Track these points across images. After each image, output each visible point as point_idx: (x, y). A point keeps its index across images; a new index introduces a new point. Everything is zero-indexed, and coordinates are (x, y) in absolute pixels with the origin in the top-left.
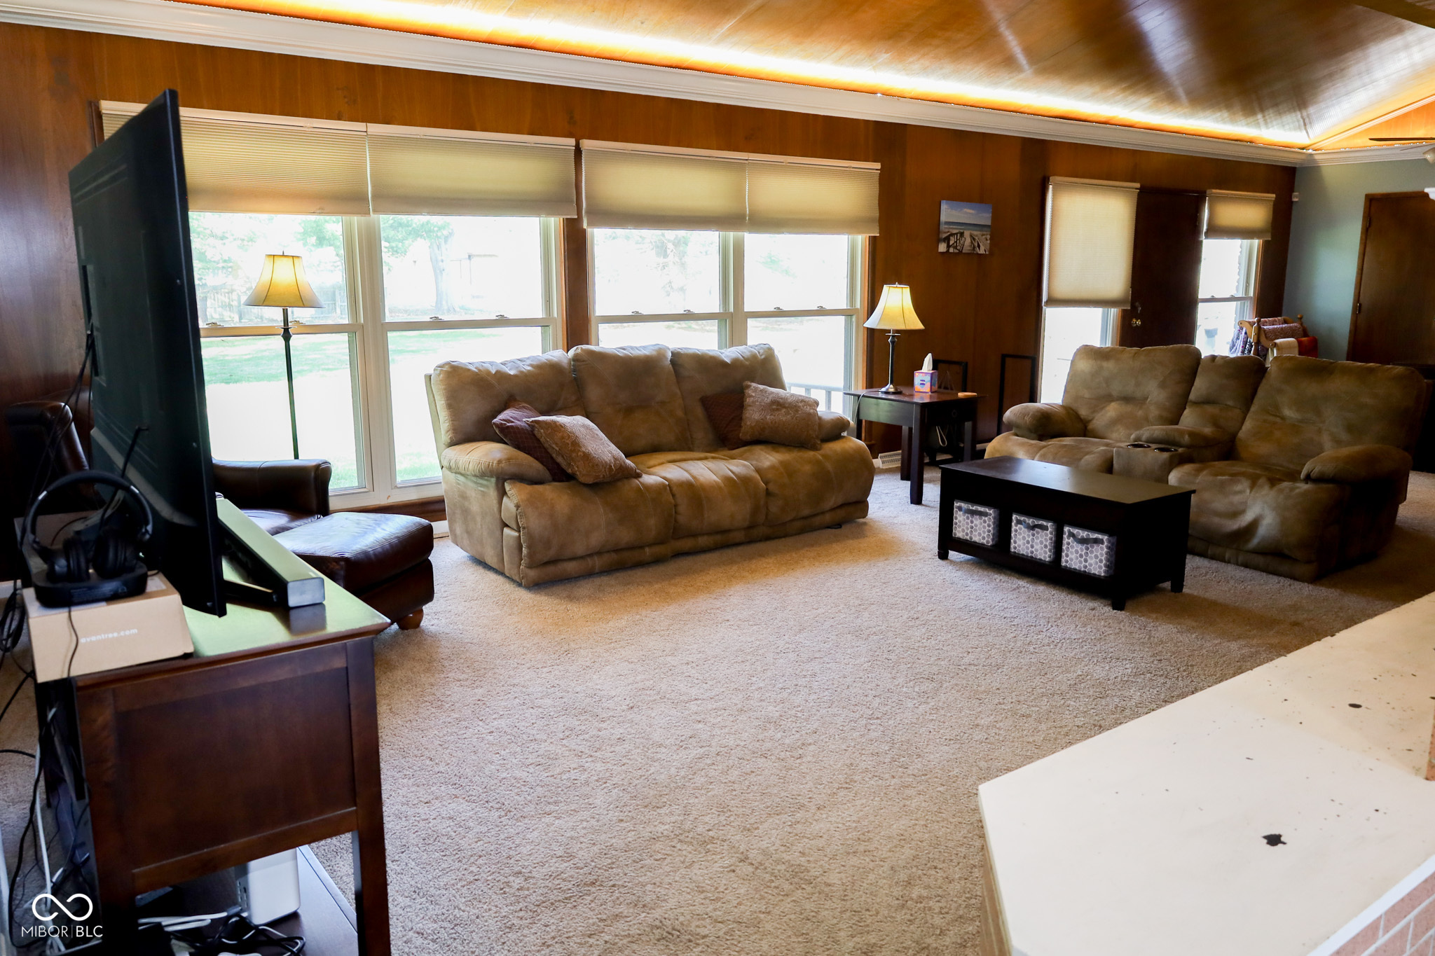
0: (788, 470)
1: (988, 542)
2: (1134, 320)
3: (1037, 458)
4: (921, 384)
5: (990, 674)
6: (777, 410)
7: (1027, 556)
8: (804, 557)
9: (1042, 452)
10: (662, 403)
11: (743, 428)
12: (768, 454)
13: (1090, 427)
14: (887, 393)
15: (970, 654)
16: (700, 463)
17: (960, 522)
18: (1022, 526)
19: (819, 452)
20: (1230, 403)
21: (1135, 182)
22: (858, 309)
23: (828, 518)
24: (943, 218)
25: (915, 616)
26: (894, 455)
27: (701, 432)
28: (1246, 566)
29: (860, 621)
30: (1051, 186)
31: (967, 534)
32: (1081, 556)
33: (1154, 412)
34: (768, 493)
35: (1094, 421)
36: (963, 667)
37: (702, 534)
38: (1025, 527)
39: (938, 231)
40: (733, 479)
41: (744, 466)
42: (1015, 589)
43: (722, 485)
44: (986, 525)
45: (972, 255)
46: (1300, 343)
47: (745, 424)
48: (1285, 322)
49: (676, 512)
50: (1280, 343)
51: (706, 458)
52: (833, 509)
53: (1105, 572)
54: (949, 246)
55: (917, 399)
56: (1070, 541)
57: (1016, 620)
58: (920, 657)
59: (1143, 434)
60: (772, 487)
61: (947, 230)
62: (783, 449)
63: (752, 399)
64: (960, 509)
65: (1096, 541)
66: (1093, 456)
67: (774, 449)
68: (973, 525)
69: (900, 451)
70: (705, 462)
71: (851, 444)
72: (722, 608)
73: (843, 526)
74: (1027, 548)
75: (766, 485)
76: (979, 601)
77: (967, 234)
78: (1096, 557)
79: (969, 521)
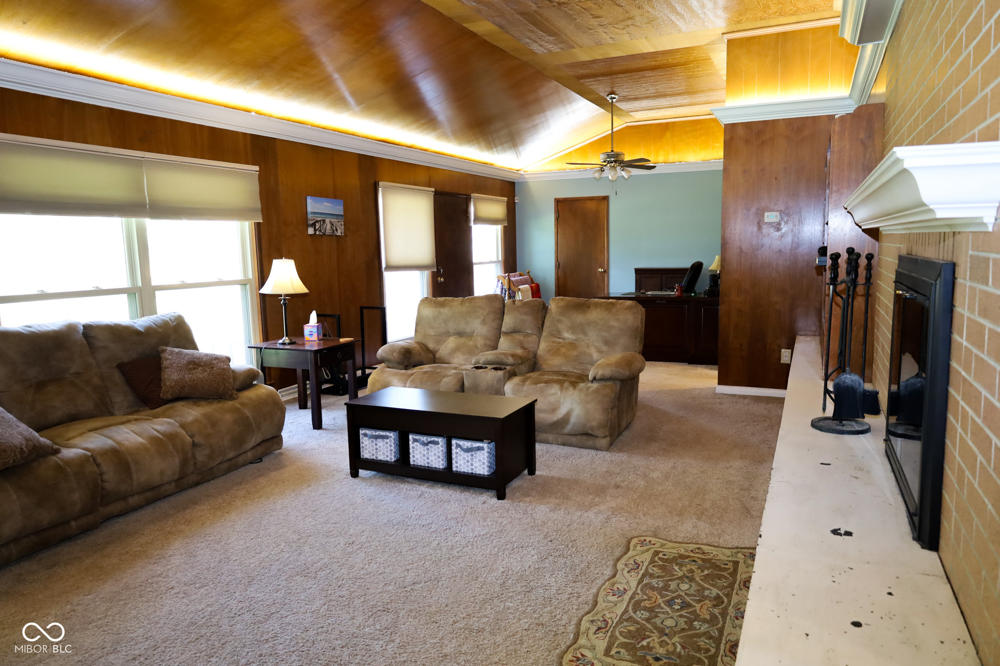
0: (212, 422)
1: (391, 459)
2: (439, 278)
3: (408, 384)
4: (310, 334)
5: (434, 590)
6: (194, 368)
7: (425, 466)
8: (235, 497)
9: (411, 379)
10: (77, 374)
11: (163, 389)
12: (190, 409)
13: (437, 356)
14: (283, 344)
15: (410, 571)
16: (122, 427)
17: (366, 445)
18: (418, 443)
19: (237, 401)
20: (529, 331)
21: (430, 187)
22: (250, 279)
23: (250, 455)
24: (309, 209)
25: (351, 541)
26: (291, 389)
27: (120, 397)
28: (564, 445)
29: (303, 558)
30: (380, 189)
31: (373, 455)
32: (468, 461)
33: (480, 342)
34: (194, 445)
35: (440, 351)
36: (409, 589)
37: (132, 495)
38: (421, 444)
39: (306, 219)
40: (159, 438)
41: (169, 423)
42: (420, 496)
43: (149, 446)
44: (388, 445)
45: (332, 236)
46: (531, 287)
47: (165, 385)
48: (521, 275)
49: (102, 481)
50: (522, 288)
51: (129, 421)
52: (254, 448)
53: (488, 472)
54: (315, 230)
55: (307, 348)
56: (458, 451)
57: (433, 526)
58: (369, 587)
59: (480, 359)
60: (197, 439)
61: (313, 218)
62: (203, 403)
63: (169, 362)
64: (365, 435)
65: (479, 449)
66: (449, 378)
67: (195, 403)
68: (377, 447)
69: (297, 385)
70: (129, 425)
71: (263, 391)
72: (164, 574)
73: (263, 460)
74: (424, 460)
75: (191, 438)
76: (397, 514)
77: (327, 221)
78: (480, 461)
79: (374, 444)
